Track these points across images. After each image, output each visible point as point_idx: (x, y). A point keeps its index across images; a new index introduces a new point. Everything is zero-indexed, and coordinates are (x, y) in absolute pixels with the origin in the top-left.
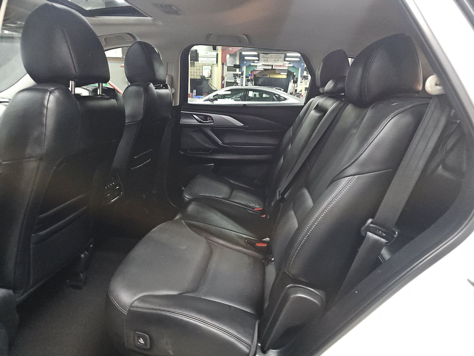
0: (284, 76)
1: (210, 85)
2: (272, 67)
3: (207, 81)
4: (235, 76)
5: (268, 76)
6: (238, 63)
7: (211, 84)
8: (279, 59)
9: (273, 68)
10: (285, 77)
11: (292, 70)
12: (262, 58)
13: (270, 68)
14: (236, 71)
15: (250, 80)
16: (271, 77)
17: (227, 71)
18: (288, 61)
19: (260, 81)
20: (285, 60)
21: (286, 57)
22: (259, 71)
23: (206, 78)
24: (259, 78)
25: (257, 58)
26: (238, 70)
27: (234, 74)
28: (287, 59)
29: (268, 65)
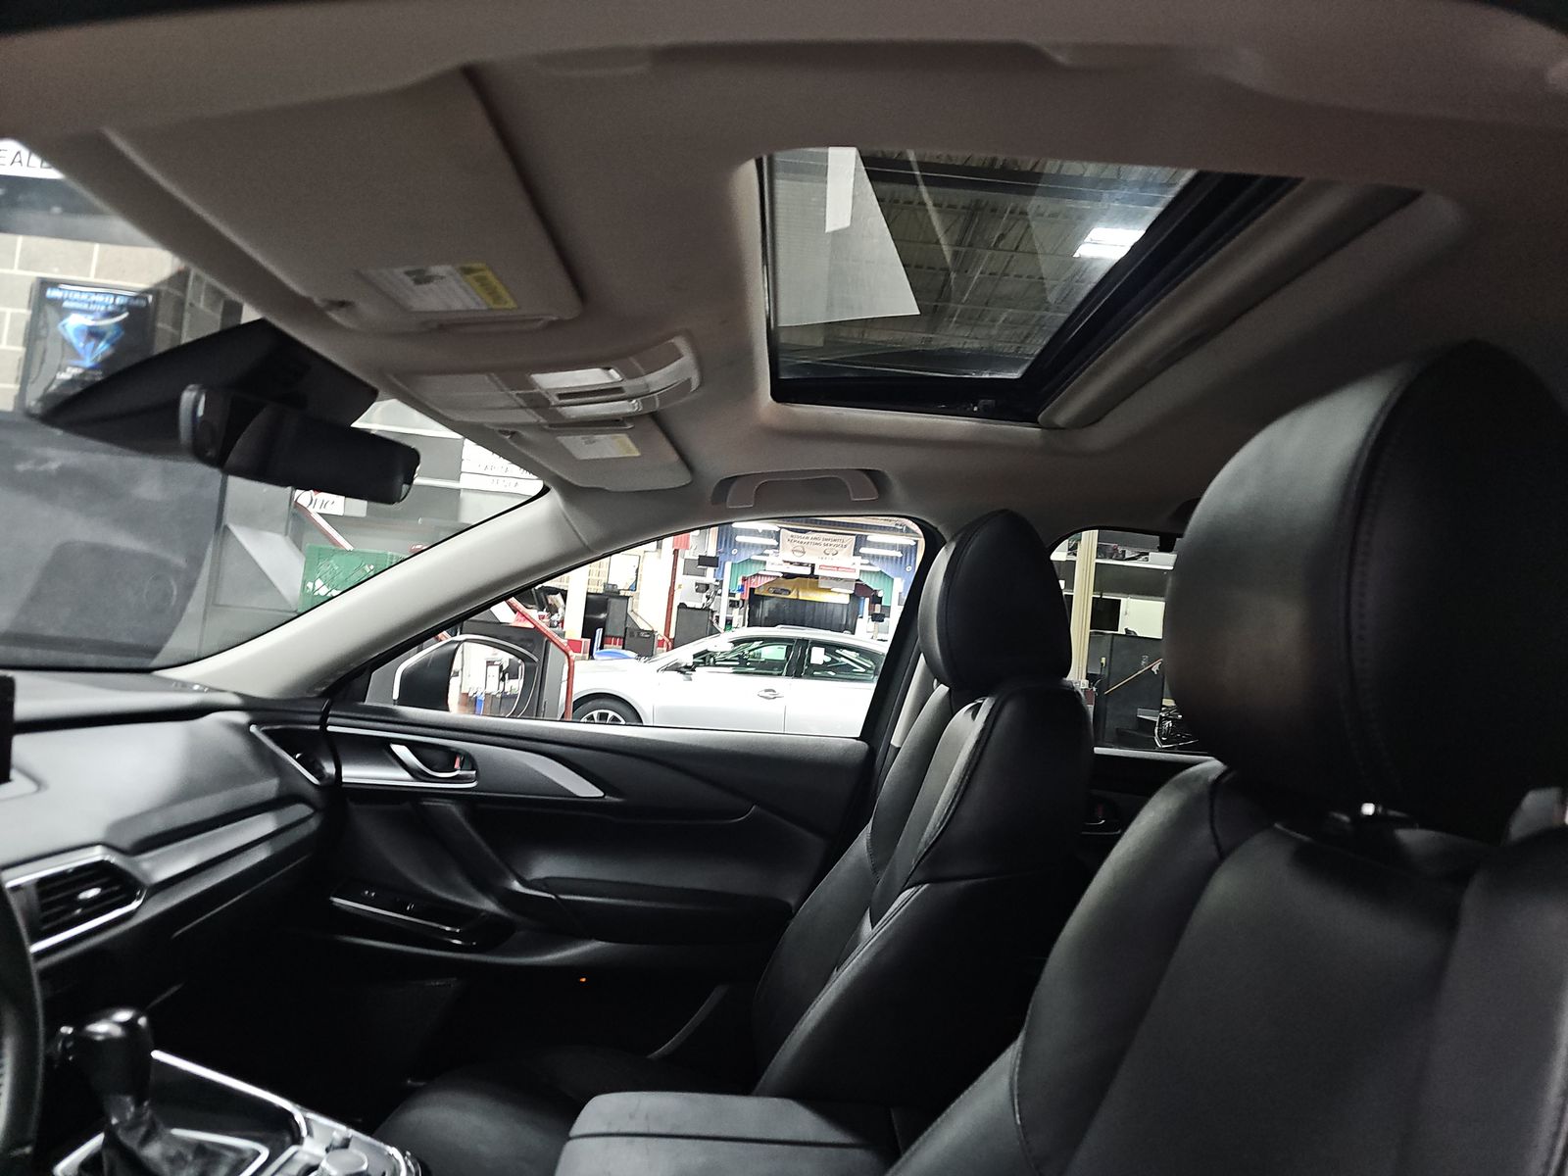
0: (840, 597)
1: (631, 614)
2: (813, 571)
3: (624, 601)
4: (703, 588)
5: (792, 596)
6: (712, 553)
7: (635, 610)
8: (837, 548)
9: (815, 573)
10: (846, 600)
11: (872, 583)
12: (788, 543)
13: (807, 571)
14: (703, 575)
15: (738, 602)
16: (801, 598)
17: (684, 574)
18: (864, 556)
19: (767, 607)
20: (856, 553)
21: (860, 542)
22: (769, 580)
23: (622, 593)
24: (763, 598)
25: (773, 542)
26: (710, 571)
27: (697, 584)
28: (863, 550)
29: (801, 564)
